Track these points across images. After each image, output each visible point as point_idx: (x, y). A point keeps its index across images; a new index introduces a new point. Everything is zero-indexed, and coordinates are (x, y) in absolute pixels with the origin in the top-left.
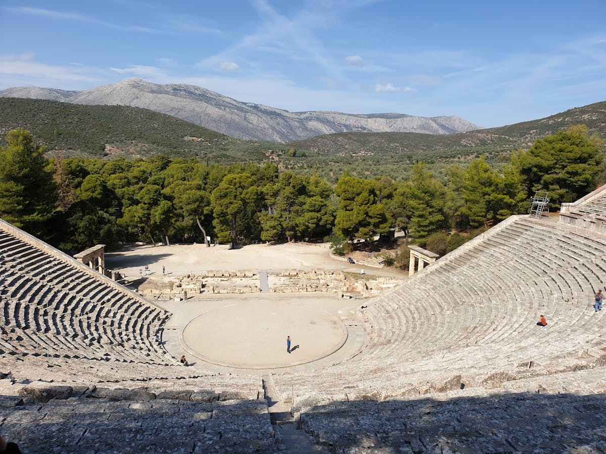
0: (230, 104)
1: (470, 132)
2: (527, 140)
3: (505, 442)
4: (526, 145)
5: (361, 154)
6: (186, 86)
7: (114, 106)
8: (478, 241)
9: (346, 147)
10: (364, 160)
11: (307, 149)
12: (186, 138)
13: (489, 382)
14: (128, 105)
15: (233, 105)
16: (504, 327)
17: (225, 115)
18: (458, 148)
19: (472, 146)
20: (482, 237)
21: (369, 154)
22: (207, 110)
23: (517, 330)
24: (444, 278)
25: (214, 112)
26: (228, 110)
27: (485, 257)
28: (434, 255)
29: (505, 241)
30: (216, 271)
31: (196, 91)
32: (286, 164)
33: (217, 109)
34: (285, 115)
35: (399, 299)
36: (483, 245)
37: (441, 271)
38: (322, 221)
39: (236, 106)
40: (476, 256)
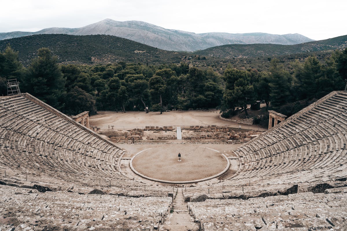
0: (161, 30)
1: (306, 43)
2: (343, 47)
3: (326, 221)
4: (342, 50)
5: (239, 57)
6: (136, 22)
7: (96, 35)
8: (311, 107)
9: (231, 53)
10: (242, 61)
11: (207, 55)
12: (136, 52)
13: (316, 189)
14: (104, 34)
15: (163, 31)
16: (327, 159)
17: (158, 37)
18: (299, 53)
19: (307, 52)
20: (314, 105)
21: (244, 57)
22: (147, 35)
23: (335, 161)
24: (290, 130)
25: (151, 35)
26: (160, 34)
27: (316, 117)
28: (284, 116)
29: (329, 107)
30: (151, 127)
31: (141, 24)
32: (194, 64)
33: (153, 34)
34: (193, 35)
35: (262, 143)
36: (314, 109)
37: (288, 125)
38: (215, 97)
39: (164, 31)
40: (310, 116)
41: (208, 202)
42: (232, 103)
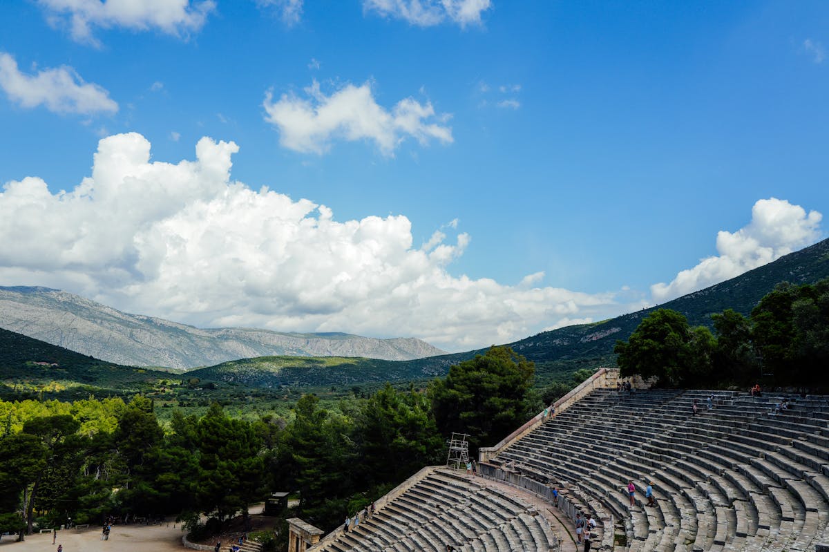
0: (110, 316)
1: (431, 357)
9: (275, 375)
10: (297, 393)
11: (217, 378)
15: (115, 318)
17: (100, 331)
18: (418, 377)
19: (434, 375)
20: (385, 500)
22: (73, 323)
25: (84, 326)
26: (106, 324)
27: (384, 531)
28: (317, 532)
29: (412, 504)
31: (60, 297)
32: (182, 400)
33: (89, 323)
34: (190, 332)
36: (385, 512)
39: (119, 318)
40: (373, 530)
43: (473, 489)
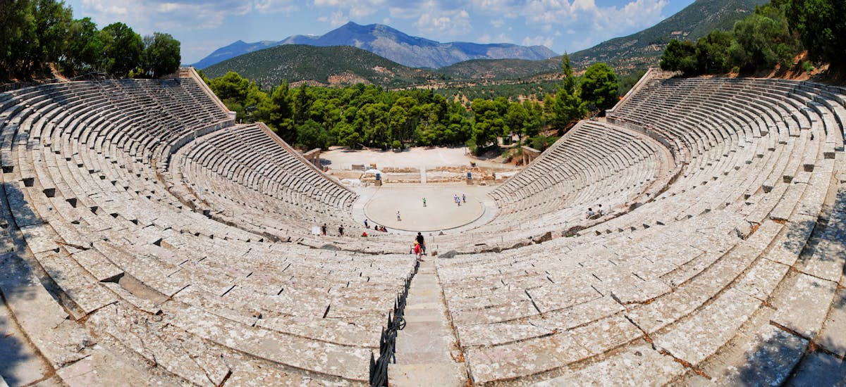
9: (477, 71)
11: (452, 73)
13: (569, 233)
24: (546, 166)
28: (538, 151)
29: (579, 137)
30: (390, 168)
35: (518, 183)
37: (543, 161)
38: (462, 130)
40: (564, 149)
41: (457, 259)
42: (482, 138)
43: (606, 129)
